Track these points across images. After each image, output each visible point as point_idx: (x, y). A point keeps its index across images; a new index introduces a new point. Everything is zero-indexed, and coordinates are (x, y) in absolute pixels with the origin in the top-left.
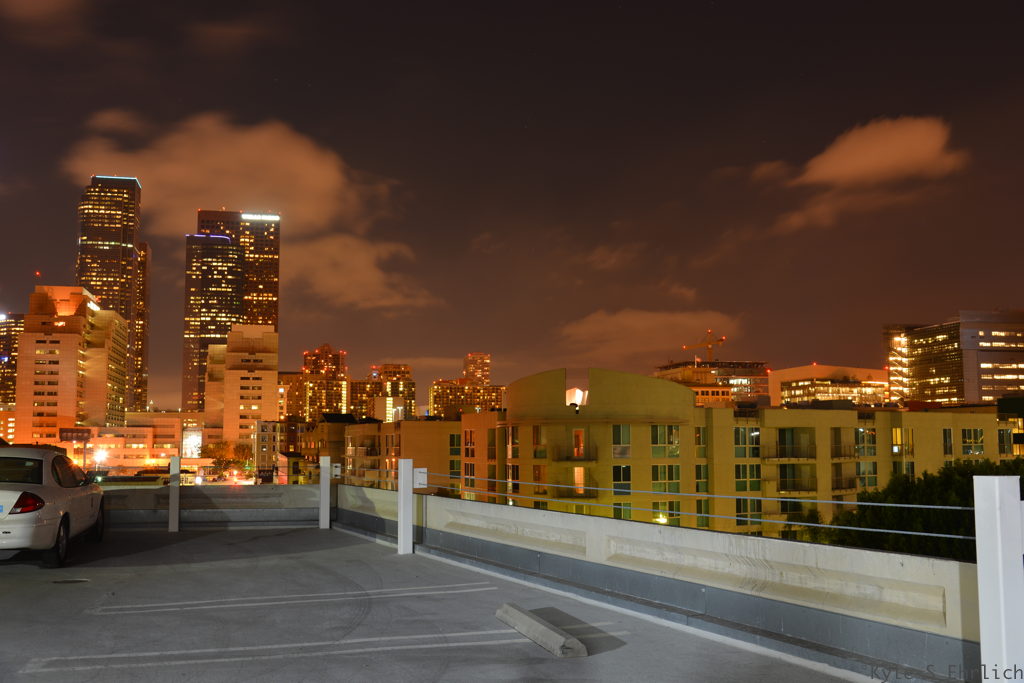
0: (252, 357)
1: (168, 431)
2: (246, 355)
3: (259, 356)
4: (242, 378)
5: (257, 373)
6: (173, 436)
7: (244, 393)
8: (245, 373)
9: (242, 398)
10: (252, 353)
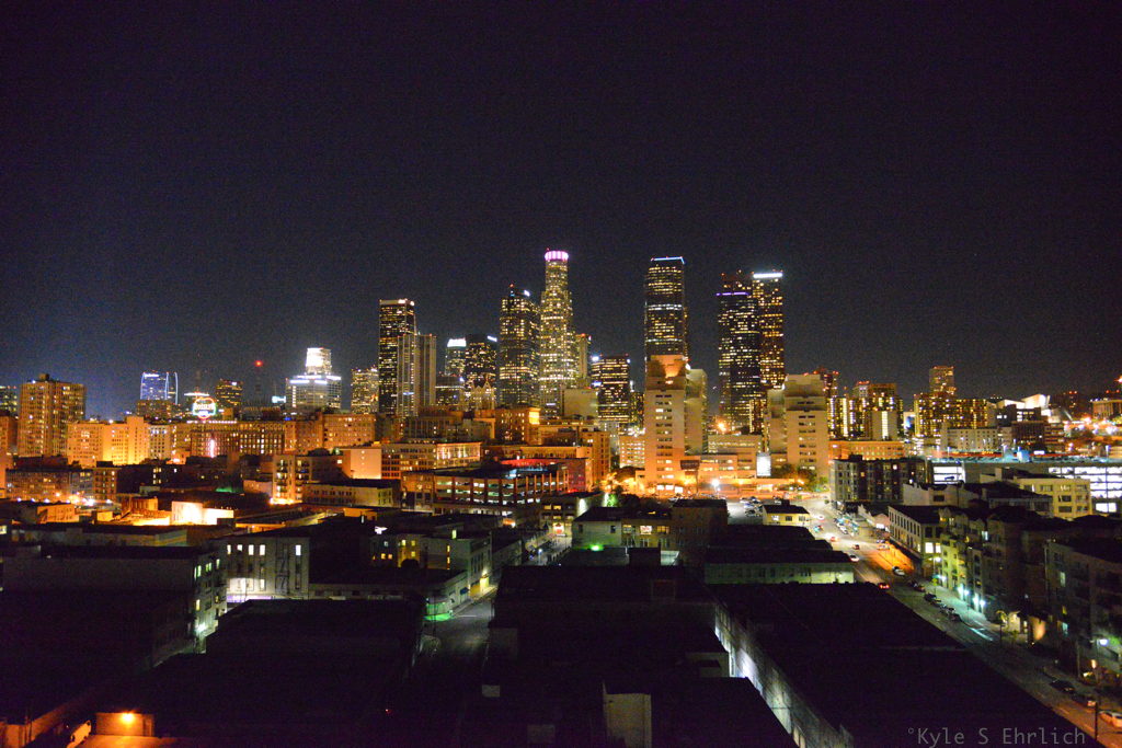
0: (807, 400)
1: (747, 457)
2: (801, 399)
3: (811, 399)
4: (801, 417)
5: (811, 413)
6: (750, 461)
7: (802, 428)
8: (802, 413)
9: (800, 432)
10: (805, 396)
